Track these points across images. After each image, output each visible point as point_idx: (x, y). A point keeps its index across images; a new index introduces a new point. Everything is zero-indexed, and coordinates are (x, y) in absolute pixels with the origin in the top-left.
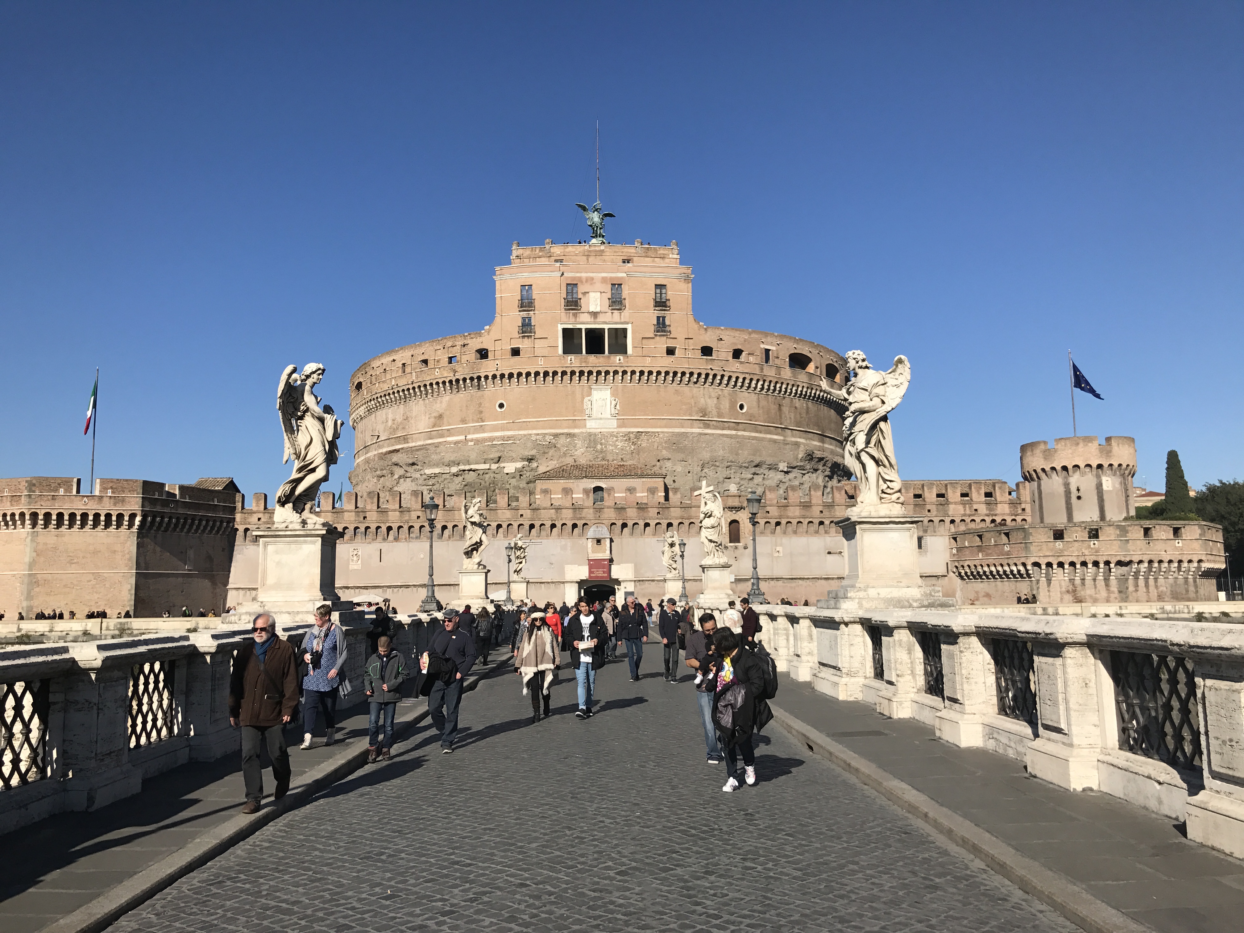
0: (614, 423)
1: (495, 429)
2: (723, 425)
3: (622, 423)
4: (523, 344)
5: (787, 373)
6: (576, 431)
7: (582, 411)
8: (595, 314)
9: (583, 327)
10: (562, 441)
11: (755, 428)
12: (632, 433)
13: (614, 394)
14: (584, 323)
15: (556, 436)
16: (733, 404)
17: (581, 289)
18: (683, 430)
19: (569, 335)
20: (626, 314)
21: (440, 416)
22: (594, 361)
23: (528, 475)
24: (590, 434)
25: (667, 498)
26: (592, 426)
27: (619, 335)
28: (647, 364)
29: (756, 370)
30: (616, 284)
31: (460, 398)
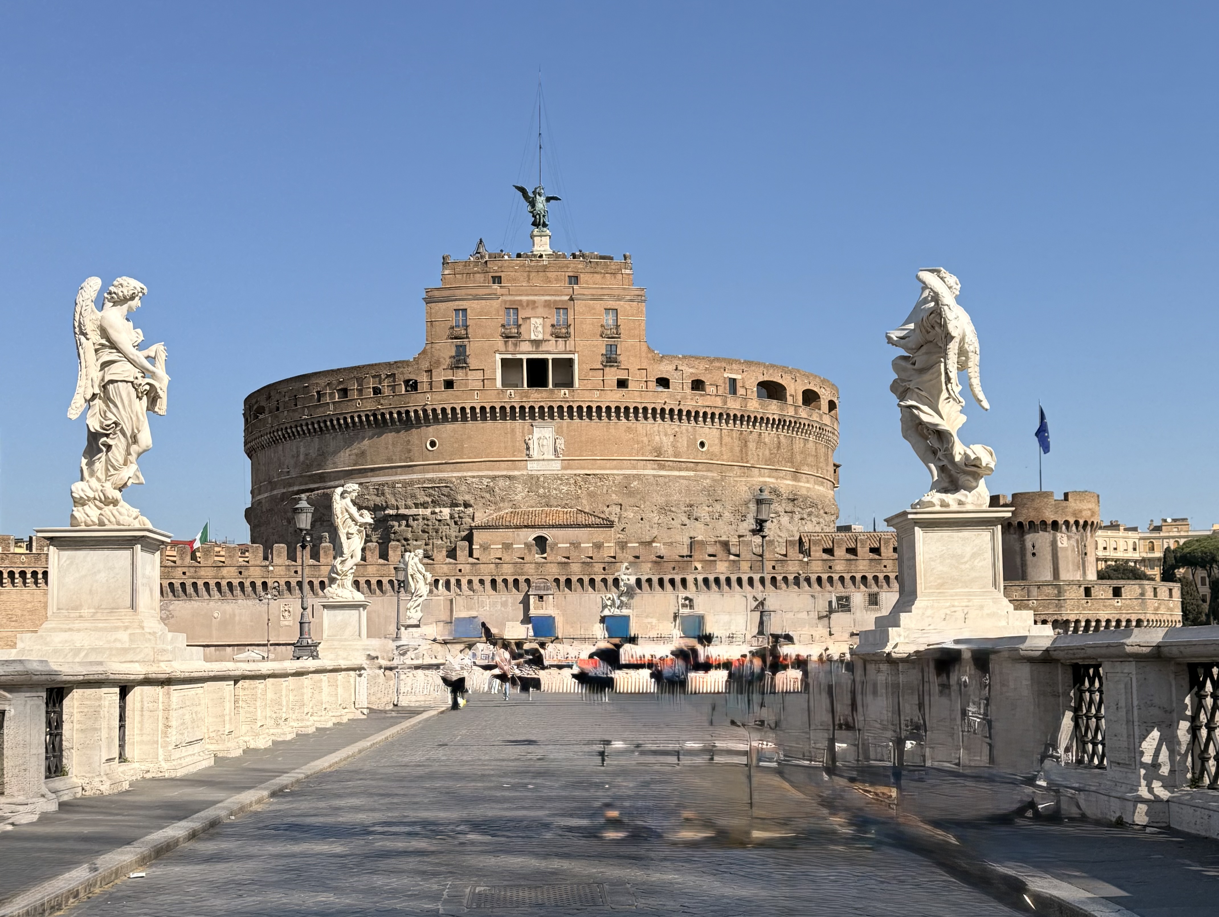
0: (557, 465)
1: (425, 469)
2: (679, 465)
3: (567, 464)
4: (458, 376)
5: (755, 404)
6: (516, 473)
7: (523, 451)
8: (537, 343)
9: (524, 357)
10: (501, 484)
11: (717, 468)
12: (579, 475)
13: (559, 432)
14: (525, 353)
15: (494, 478)
16: (691, 443)
17: (522, 314)
18: (635, 472)
19: (510, 366)
20: (573, 343)
21: (363, 453)
22: (537, 397)
23: (462, 522)
24: (531, 477)
26: (533, 467)
27: (565, 366)
28: (595, 399)
29: (719, 402)
30: (560, 309)
31: (385, 433)
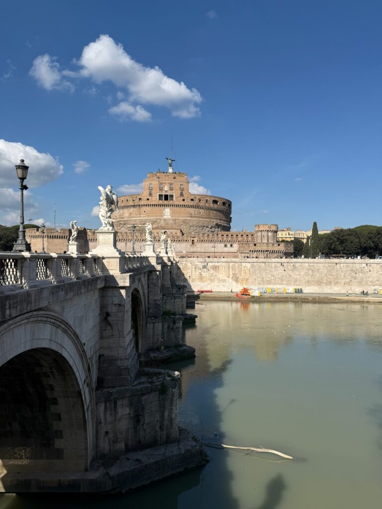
0: (170, 216)
1: (143, 217)
2: (195, 217)
3: (172, 216)
4: (150, 198)
5: (212, 205)
6: (161, 218)
7: (163, 214)
8: (166, 191)
10: (158, 220)
11: (203, 218)
12: (174, 219)
13: (170, 210)
14: (164, 193)
16: (198, 212)
17: (163, 185)
18: (186, 218)
19: (160, 196)
20: (173, 191)
21: (131, 213)
22: (166, 202)
24: (165, 219)
26: (165, 217)
27: (172, 196)
28: (178, 203)
29: (204, 204)
30: (171, 184)
31: (135, 209)
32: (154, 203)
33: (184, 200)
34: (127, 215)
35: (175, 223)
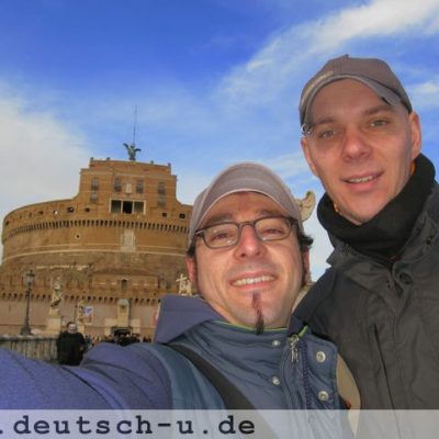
0: (135, 248)
1: (74, 248)
3: (139, 249)
4: (92, 207)
6: (114, 251)
7: (119, 242)
8: (128, 194)
9: (122, 200)
10: (108, 256)
12: (143, 254)
13: (136, 234)
14: (122, 198)
15: (105, 253)
17: (123, 181)
18: (169, 254)
19: (115, 204)
20: (143, 195)
21: (47, 240)
22: (126, 217)
23: (89, 272)
24: (122, 253)
25: (159, 287)
26: (124, 249)
27: (140, 205)
28: (152, 220)
30: (140, 181)
31: (59, 231)
32: (100, 218)
33: (164, 215)
34: (37, 244)
35: (146, 263)
